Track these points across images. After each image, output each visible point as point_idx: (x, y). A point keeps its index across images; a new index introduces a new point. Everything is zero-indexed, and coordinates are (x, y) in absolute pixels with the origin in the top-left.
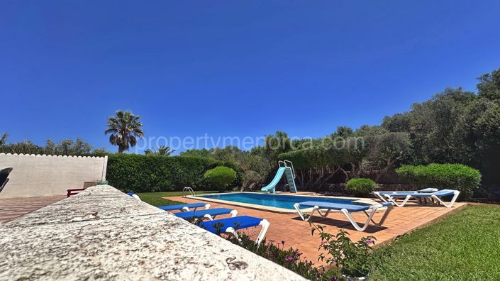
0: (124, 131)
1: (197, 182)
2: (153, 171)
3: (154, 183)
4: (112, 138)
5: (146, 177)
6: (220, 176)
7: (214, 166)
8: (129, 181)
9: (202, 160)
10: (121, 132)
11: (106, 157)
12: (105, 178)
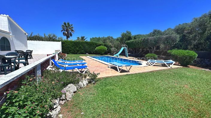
0: (67, 30)
1: (93, 51)
2: (77, 47)
3: (78, 51)
4: (64, 33)
5: (75, 49)
6: (100, 50)
7: (100, 45)
8: (69, 50)
9: (95, 43)
10: (66, 31)
11: (61, 42)
12: (61, 49)
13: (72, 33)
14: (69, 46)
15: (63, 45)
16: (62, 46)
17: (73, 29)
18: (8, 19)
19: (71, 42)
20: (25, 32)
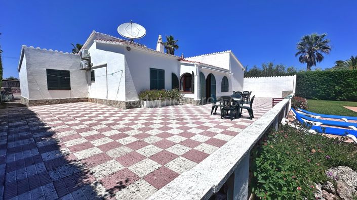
0: (310, 51)
2: (337, 84)
3: (339, 93)
4: (301, 58)
5: (330, 89)
8: (314, 91)
10: (308, 52)
11: (295, 76)
12: (295, 89)
13: (324, 54)
14: (313, 82)
15: (300, 81)
16: (298, 84)
17: (328, 45)
18: (230, 55)
19: (320, 74)
20: (242, 67)
